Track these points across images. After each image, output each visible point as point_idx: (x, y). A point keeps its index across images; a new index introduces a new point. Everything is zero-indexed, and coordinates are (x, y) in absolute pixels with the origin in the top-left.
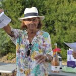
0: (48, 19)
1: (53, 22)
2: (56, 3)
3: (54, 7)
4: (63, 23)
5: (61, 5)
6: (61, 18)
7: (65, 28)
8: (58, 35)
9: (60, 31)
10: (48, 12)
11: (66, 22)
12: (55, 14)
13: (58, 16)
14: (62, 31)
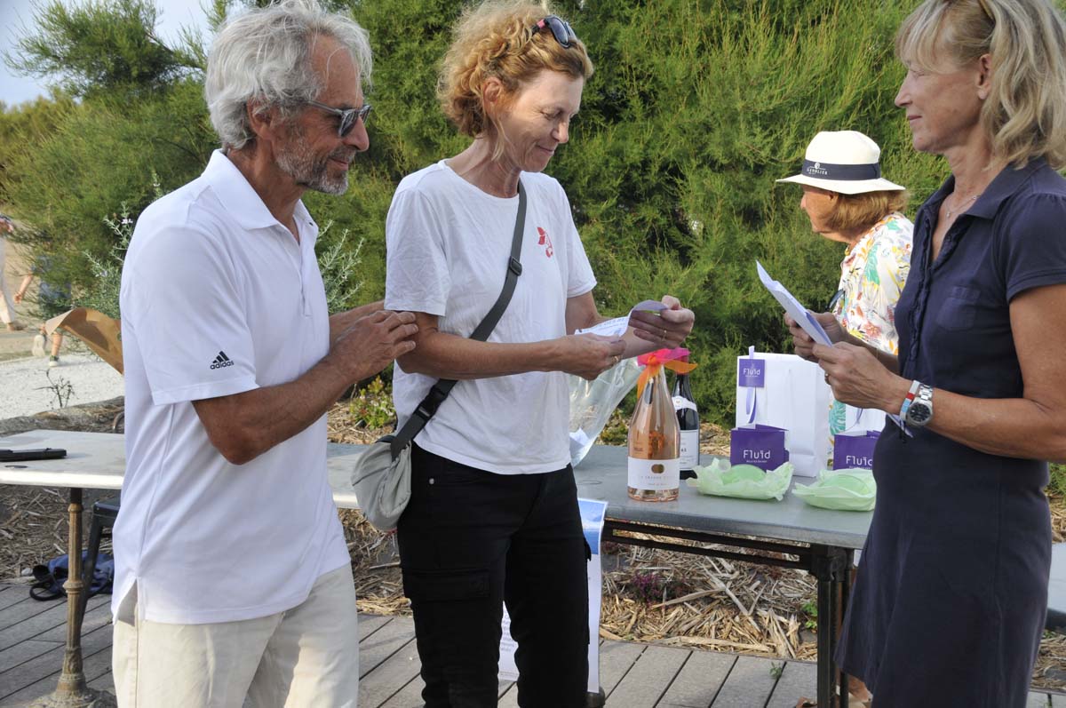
0: (634, 153)
1: (673, 171)
2: (692, 42)
3: (677, 67)
4: (741, 176)
5: (725, 55)
6: (728, 143)
7: (752, 217)
8: (704, 267)
9: (718, 238)
10: (636, 102)
11: (759, 169)
12: (685, 115)
13: (709, 129)
14: (731, 239)
